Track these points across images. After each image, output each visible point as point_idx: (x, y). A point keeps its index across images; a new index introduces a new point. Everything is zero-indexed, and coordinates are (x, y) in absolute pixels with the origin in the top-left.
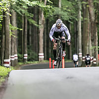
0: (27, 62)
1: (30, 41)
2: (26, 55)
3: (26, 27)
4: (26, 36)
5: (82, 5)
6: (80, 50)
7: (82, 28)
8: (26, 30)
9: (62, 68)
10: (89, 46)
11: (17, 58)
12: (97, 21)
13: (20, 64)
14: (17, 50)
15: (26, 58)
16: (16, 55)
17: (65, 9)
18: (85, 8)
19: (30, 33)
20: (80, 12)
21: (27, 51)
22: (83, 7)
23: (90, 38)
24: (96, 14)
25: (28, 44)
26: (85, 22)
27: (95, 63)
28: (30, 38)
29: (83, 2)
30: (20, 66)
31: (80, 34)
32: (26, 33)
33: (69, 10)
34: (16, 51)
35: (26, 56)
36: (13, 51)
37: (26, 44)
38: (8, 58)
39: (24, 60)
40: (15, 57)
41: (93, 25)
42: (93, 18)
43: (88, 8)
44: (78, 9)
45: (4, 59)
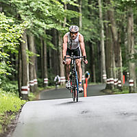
0: (47, 86)
1: (51, 63)
2: (47, 79)
3: (45, 49)
4: (46, 59)
5: (104, 23)
6: (104, 71)
7: (105, 48)
8: (45, 53)
9: (84, 96)
10: (113, 67)
11: (36, 83)
12: (120, 41)
13: (40, 89)
14: (37, 74)
15: (47, 82)
16: (36, 80)
17: (86, 28)
18: (107, 27)
19: (50, 55)
20: (103, 31)
21: (47, 75)
22: (105, 26)
23: (114, 58)
24: (118, 33)
25: (48, 67)
26: (107, 42)
27: (120, 85)
28: (50, 61)
29: (105, 21)
30: (40, 91)
31: (103, 54)
32: (46, 56)
33: (90, 30)
34: (35, 76)
35: (46, 81)
36: (32, 76)
37: (46, 67)
38: (26, 85)
39: (44, 85)
40: (35, 82)
41: (116, 45)
42: (116, 37)
43: (111, 27)
44: (101, 27)
45: (22, 85)
